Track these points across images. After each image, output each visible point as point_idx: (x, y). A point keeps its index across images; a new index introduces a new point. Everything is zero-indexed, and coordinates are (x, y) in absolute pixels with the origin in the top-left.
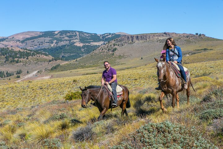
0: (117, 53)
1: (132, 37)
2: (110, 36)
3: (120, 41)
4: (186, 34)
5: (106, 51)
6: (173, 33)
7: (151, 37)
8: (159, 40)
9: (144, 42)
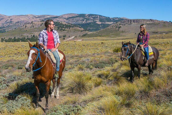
0: (121, 29)
1: (131, 20)
2: (117, 19)
3: (124, 22)
4: (164, 21)
5: (115, 27)
6: (156, 20)
7: (142, 21)
8: (147, 24)
9: (138, 24)
